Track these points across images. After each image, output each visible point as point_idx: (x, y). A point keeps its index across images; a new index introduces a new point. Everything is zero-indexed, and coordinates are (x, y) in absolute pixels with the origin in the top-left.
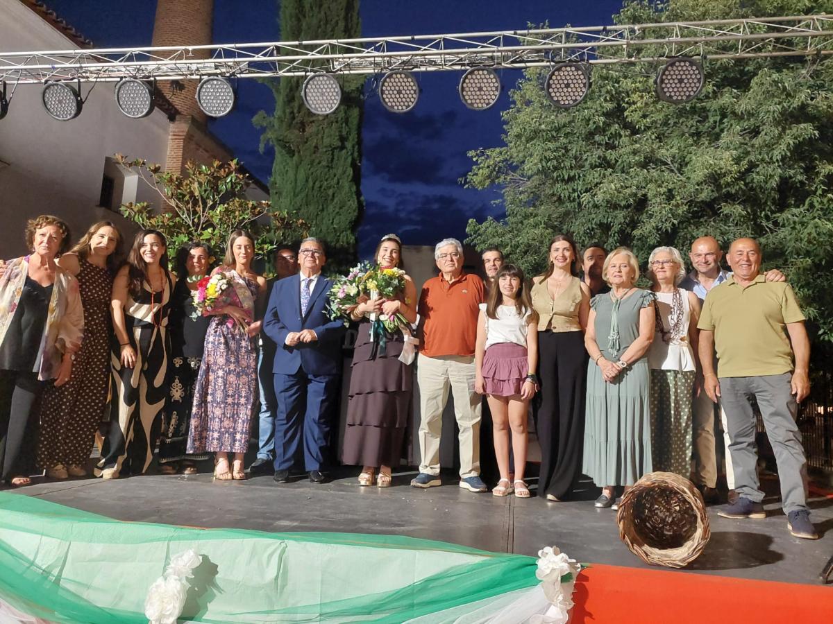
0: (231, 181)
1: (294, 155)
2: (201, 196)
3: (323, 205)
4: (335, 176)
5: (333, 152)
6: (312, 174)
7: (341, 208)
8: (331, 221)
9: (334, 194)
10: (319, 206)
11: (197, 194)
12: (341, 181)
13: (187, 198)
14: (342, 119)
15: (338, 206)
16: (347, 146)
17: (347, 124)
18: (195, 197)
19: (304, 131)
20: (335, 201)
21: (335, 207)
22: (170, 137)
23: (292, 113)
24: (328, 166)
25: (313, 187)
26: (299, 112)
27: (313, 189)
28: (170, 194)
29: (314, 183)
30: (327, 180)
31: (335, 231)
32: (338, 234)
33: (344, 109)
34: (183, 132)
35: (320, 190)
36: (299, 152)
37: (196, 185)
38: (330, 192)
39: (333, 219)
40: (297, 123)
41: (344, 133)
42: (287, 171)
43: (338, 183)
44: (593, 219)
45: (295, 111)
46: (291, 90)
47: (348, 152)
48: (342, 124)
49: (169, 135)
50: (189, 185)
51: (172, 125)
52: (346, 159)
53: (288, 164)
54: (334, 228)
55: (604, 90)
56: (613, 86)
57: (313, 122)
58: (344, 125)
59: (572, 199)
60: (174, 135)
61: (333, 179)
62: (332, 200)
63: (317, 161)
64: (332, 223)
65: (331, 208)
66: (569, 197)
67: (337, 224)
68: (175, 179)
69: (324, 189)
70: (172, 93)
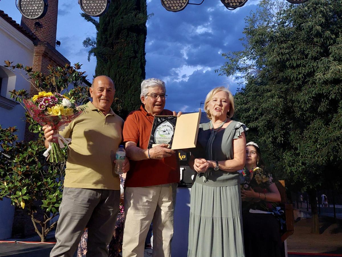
0: (75, 75)
1: (108, 62)
2: (57, 85)
3: (125, 90)
4: (132, 73)
5: (130, 59)
6: (118, 72)
7: (135, 92)
8: (130, 99)
9: (131, 84)
10: (123, 91)
11: (54, 84)
12: (135, 76)
13: (48, 87)
14: (135, 41)
15: (134, 90)
16: (138, 56)
17: (137, 44)
18: (53, 86)
19: (113, 48)
20: (132, 87)
21: (132, 91)
22: (34, 54)
23: (106, 38)
24: (127, 68)
25: (119, 80)
26: (110, 37)
27: (119, 81)
28: (38, 85)
29: (120, 78)
30: (127, 76)
31: (132, 105)
32: (134, 107)
33: (136, 35)
34: (42, 51)
35: (123, 82)
36: (111, 60)
37: (54, 79)
38: (129, 82)
39: (131, 98)
40: (109, 44)
41: (136, 49)
42: (104, 71)
43: (133, 78)
44: (313, 91)
45: (108, 37)
46: (105, 25)
47: (138, 60)
48: (135, 44)
49: (34, 53)
50: (49, 79)
51: (35, 47)
52: (137, 64)
53: (104, 67)
54: (132, 103)
55: (318, 10)
56: (324, 8)
57: (118, 43)
58: (136, 44)
59: (298, 79)
60: (37, 53)
61: (130, 75)
62: (130, 87)
63: (121, 65)
64: (130, 100)
65: (129, 92)
66: (297, 78)
67: (133, 101)
68: (41, 76)
69: (126, 81)
70: (35, 30)
